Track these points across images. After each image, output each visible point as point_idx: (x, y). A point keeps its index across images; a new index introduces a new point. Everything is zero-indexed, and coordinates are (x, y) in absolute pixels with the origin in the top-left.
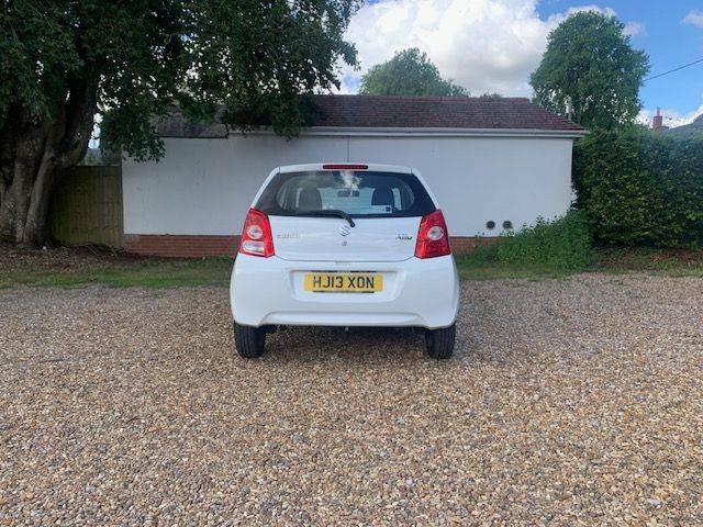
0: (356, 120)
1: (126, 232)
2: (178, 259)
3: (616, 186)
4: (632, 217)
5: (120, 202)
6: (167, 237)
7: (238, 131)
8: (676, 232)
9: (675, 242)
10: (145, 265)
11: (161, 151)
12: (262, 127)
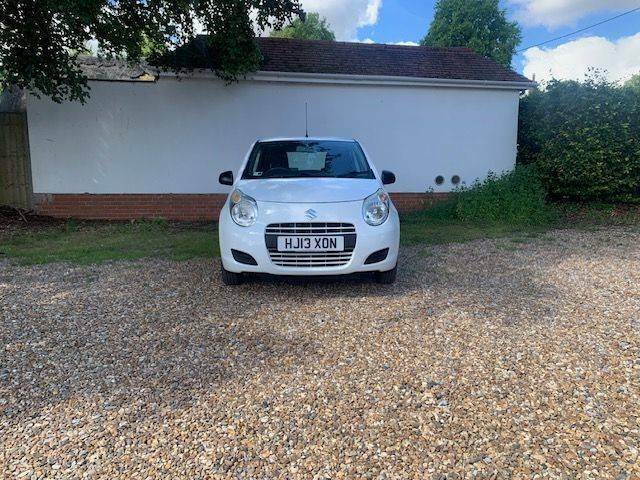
0: (300, 66)
1: (36, 190)
2: (104, 222)
3: (575, 139)
4: (591, 171)
5: (27, 156)
6: (86, 197)
7: (171, 74)
8: (631, 186)
9: (629, 197)
10: (64, 230)
11: (85, 90)
12: (196, 70)
